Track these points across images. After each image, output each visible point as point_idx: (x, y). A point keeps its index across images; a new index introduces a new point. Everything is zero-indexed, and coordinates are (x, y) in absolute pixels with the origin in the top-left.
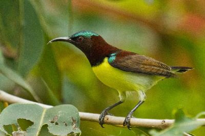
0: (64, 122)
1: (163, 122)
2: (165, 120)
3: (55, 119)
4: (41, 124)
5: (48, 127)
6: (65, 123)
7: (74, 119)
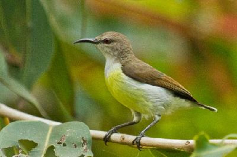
0: (74, 143)
1: (187, 143)
2: (189, 141)
3: (62, 140)
4: (46, 145)
5: (54, 150)
6: (73, 145)
7: (85, 140)
